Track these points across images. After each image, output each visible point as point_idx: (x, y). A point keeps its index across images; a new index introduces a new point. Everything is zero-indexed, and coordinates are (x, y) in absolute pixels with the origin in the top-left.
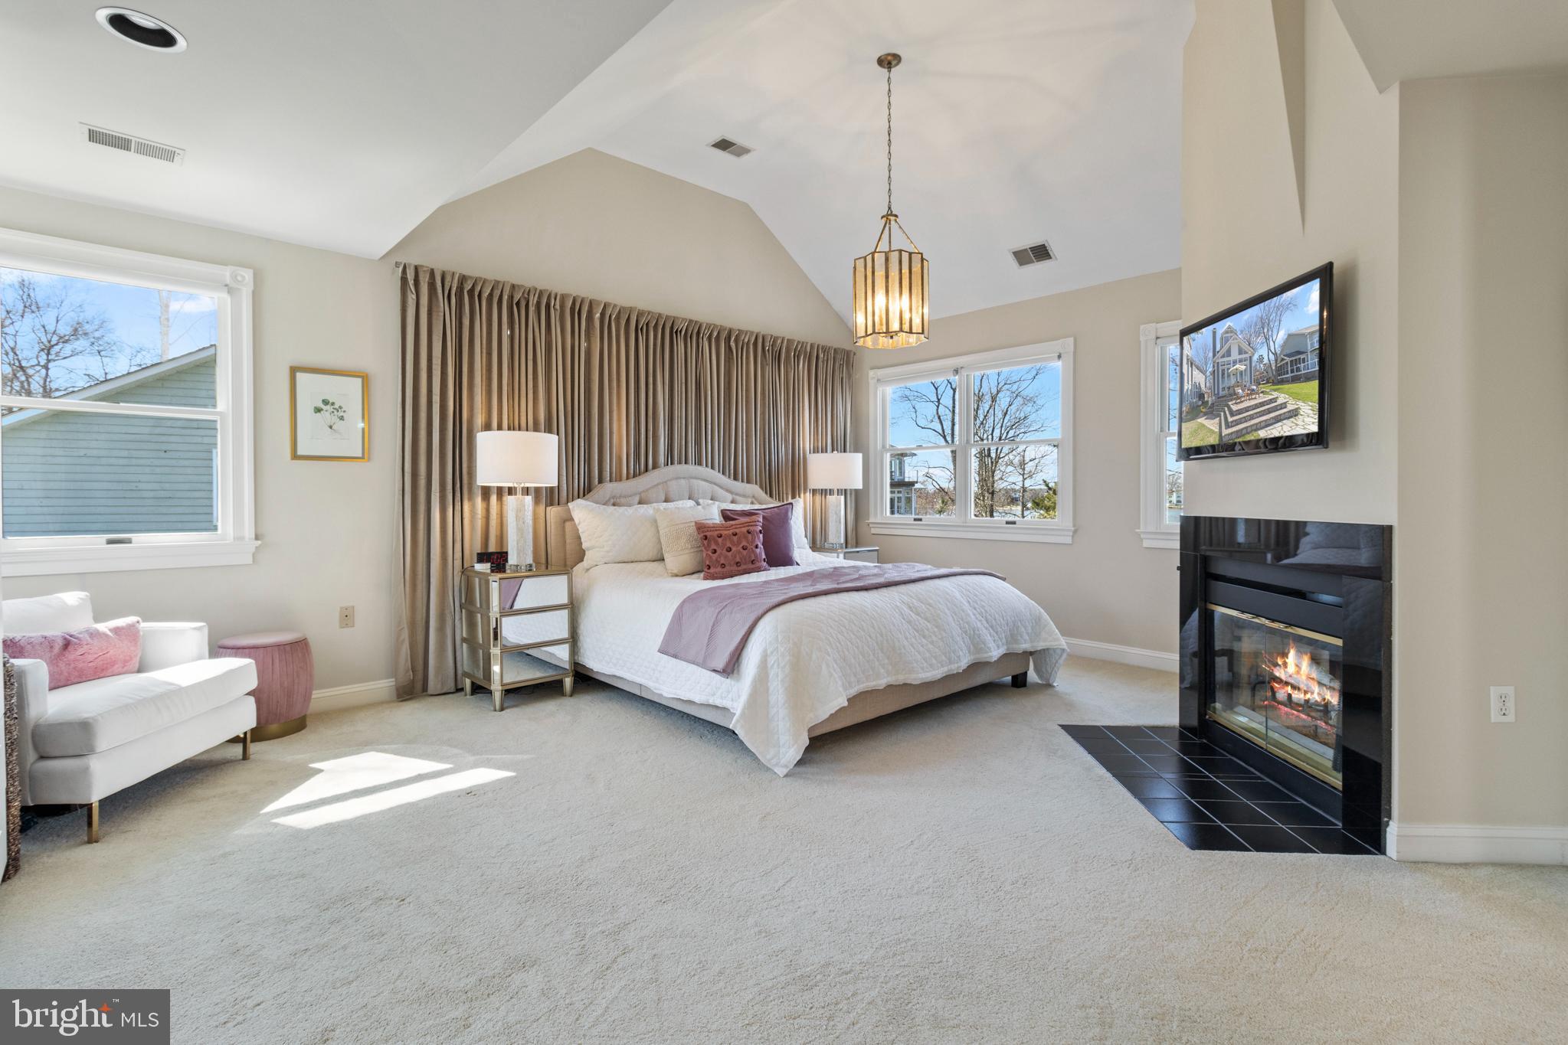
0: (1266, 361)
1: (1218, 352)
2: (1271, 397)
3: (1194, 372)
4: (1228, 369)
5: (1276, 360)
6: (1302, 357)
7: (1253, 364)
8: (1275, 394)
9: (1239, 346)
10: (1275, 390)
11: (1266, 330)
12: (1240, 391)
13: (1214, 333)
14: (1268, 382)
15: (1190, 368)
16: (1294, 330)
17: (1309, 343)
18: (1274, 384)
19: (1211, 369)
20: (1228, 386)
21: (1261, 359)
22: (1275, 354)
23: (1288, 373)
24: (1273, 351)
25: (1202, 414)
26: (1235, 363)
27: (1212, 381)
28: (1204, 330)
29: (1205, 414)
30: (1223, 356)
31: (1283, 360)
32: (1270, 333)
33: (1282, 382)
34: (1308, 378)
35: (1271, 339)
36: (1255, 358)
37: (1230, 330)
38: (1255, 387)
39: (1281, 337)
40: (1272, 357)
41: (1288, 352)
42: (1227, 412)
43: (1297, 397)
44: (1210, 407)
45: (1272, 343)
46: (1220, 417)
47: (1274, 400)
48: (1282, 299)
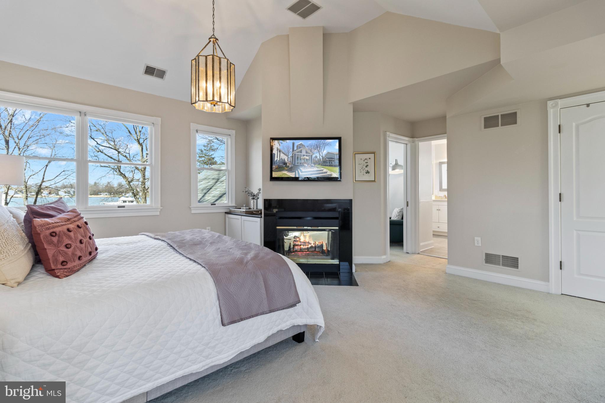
0: (318, 158)
1: (295, 150)
2: (320, 169)
3: (281, 154)
4: (300, 157)
5: (323, 159)
6: (333, 160)
7: (313, 158)
8: (322, 169)
9: (306, 151)
10: (322, 167)
11: (318, 149)
12: (306, 165)
13: (293, 144)
14: (319, 164)
15: (279, 153)
16: (330, 151)
17: (336, 157)
18: (322, 165)
19: (291, 155)
20: (300, 162)
21: (316, 157)
22: (322, 157)
23: (327, 163)
24: (322, 156)
25: (285, 170)
26: (304, 155)
27: (291, 159)
28: (288, 141)
29: (287, 170)
30: (298, 152)
31: (325, 159)
32: (320, 150)
33: (325, 165)
34: (335, 166)
35: (321, 152)
36: (314, 156)
37: (301, 144)
38: (313, 165)
39: (325, 152)
40: (321, 157)
41: (328, 157)
42: (299, 171)
43: (331, 171)
44: (290, 168)
45: (321, 153)
46: (296, 172)
47: (322, 170)
48: (325, 142)
